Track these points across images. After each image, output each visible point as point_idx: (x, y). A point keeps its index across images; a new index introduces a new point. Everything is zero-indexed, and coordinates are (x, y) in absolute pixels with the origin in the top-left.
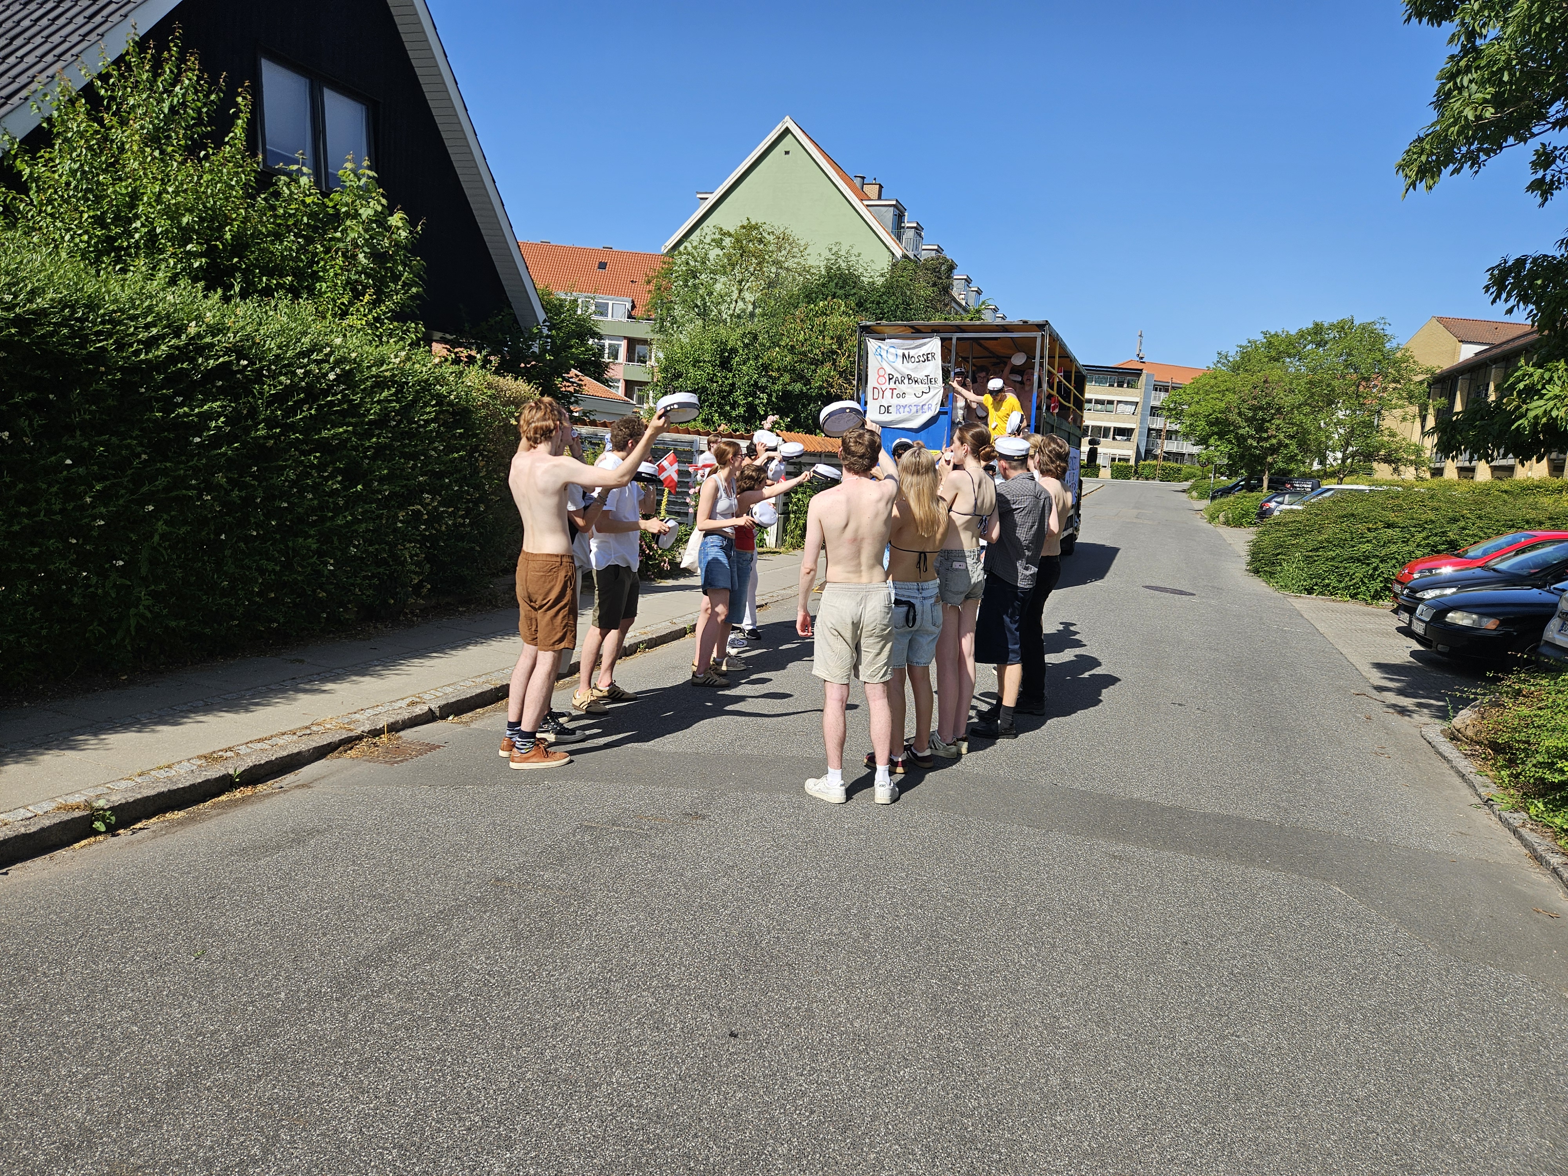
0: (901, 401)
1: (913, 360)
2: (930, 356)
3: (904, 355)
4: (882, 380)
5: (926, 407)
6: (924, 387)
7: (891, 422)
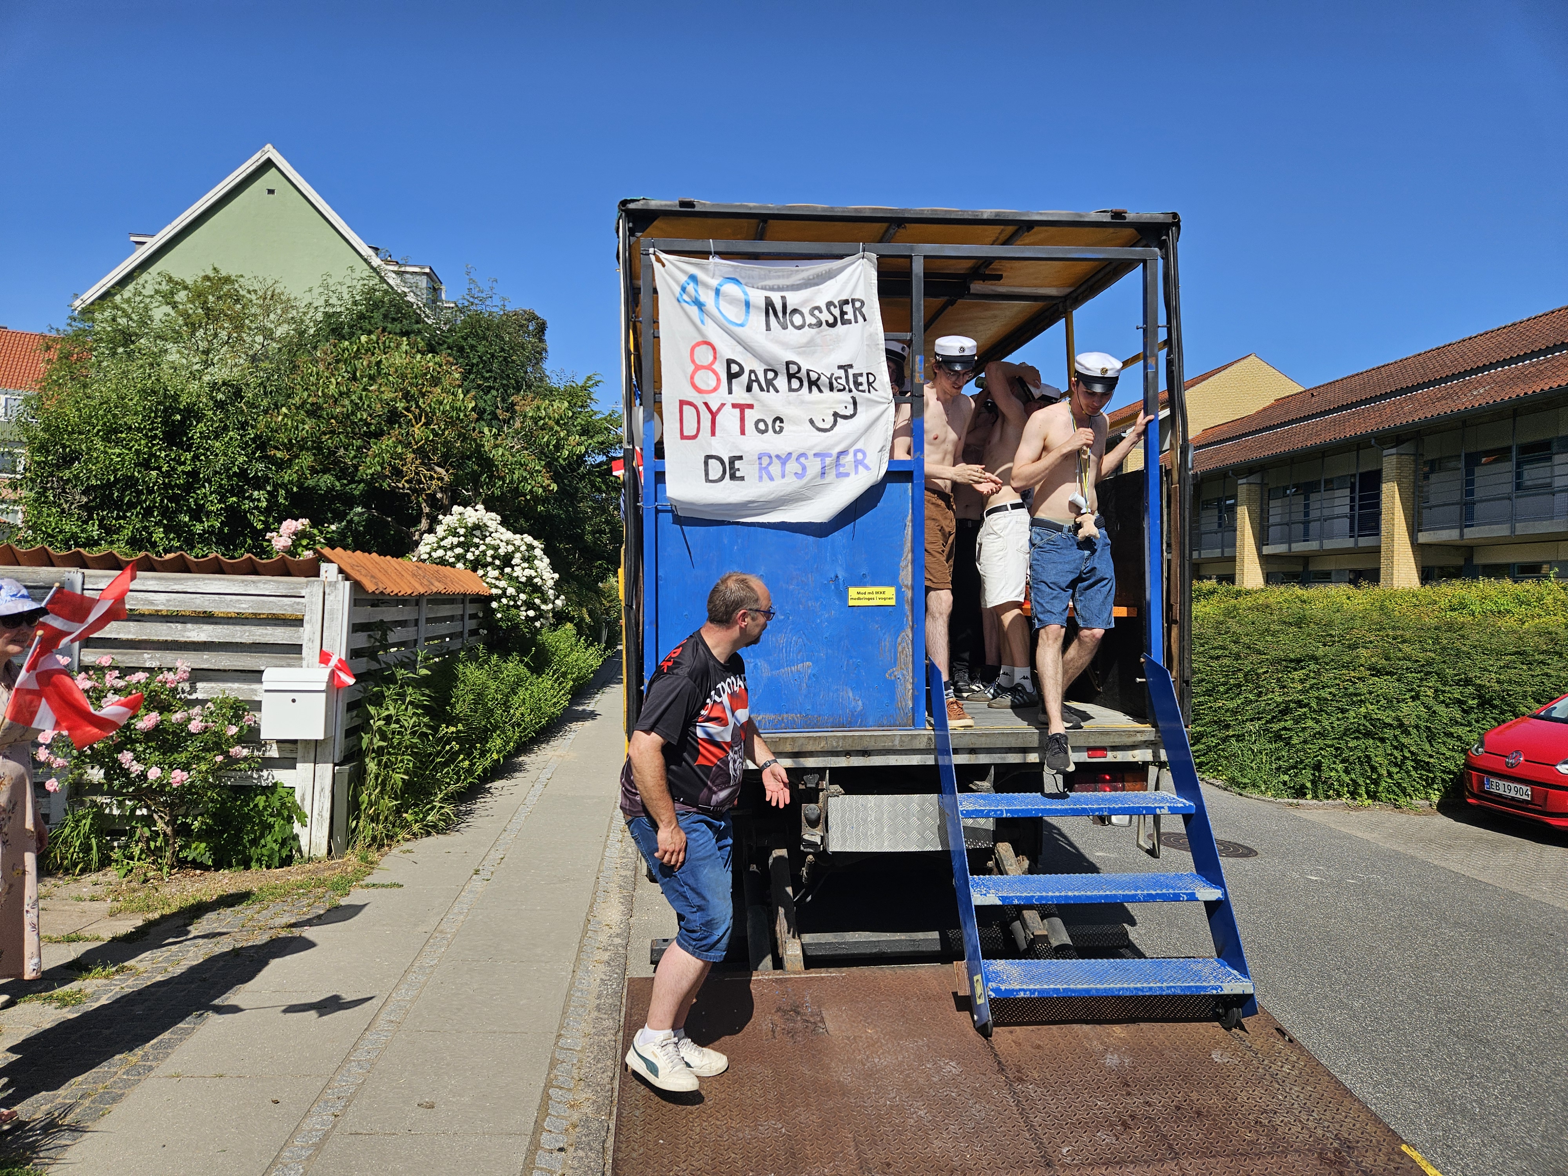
0: (772, 443)
1: (797, 319)
2: (848, 308)
3: (769, 305)
4: (706, 380)
5: (849, 458)
6: (840, 401)
7: (746, 507)
